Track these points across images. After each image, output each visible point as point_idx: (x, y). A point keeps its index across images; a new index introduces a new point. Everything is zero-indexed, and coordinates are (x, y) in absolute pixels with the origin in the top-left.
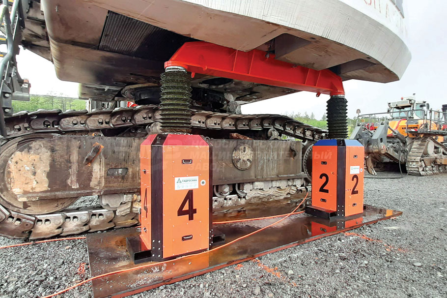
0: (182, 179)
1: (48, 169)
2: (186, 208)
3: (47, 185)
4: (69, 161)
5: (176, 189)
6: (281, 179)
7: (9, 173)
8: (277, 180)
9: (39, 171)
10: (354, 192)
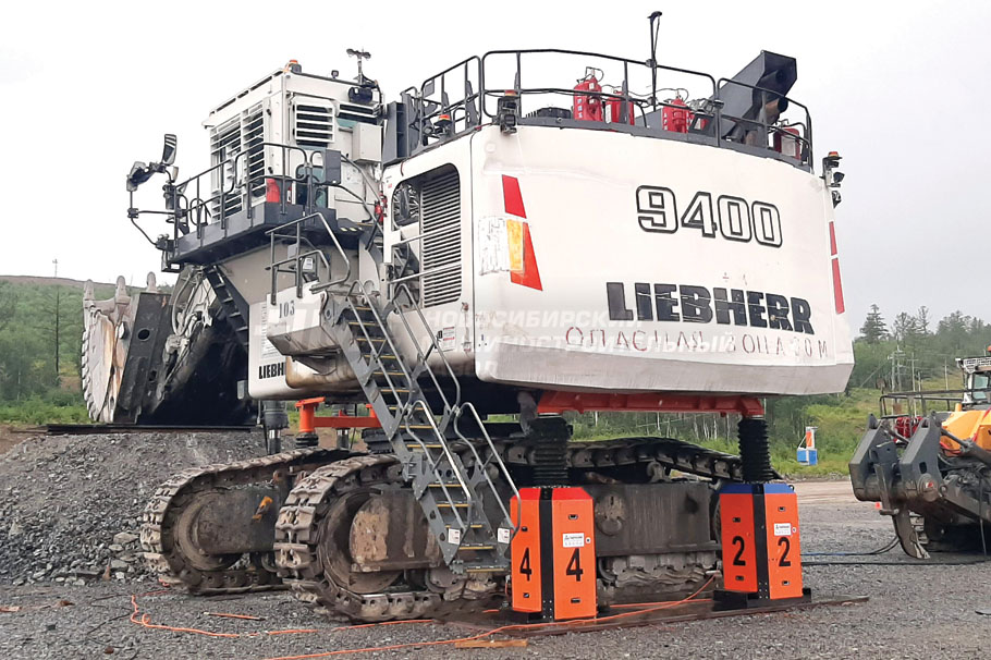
0: (569, 535)
1: (386, 532)
2: (573, 567)
3: (385, 553)
4: (405, 522)
5: (565, 546)
6: (673, 553)
7: (354, 536)
8: (666, 554)
9: (378, 536)
10: (783, 563)
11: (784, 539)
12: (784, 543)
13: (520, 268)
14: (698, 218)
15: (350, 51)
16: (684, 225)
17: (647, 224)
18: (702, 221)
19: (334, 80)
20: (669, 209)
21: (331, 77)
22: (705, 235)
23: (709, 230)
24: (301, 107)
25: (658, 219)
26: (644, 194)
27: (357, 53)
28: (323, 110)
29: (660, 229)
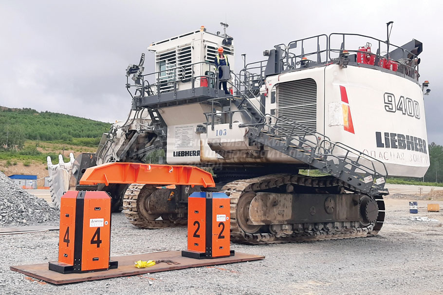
0: (94, 220)
2: (96, 239)
5: (91, 226)
10: (220, 237)
11: (221, 223)
12: (221, 226)
13: (347, 125)
14: (401, 107)
15: (222, 23)
16: (398, 109)
17: (387, 108)
18: (402, 108)
19: (217, 36)
20: (393, 103)
21: (216, 34)
22: (403, 114)
23: (404, 112)
24: (208, 47)
25: (391, 107)
26: (386, 96)
27: (224, 24)
28: (214, 48)
29: (390, 111)
